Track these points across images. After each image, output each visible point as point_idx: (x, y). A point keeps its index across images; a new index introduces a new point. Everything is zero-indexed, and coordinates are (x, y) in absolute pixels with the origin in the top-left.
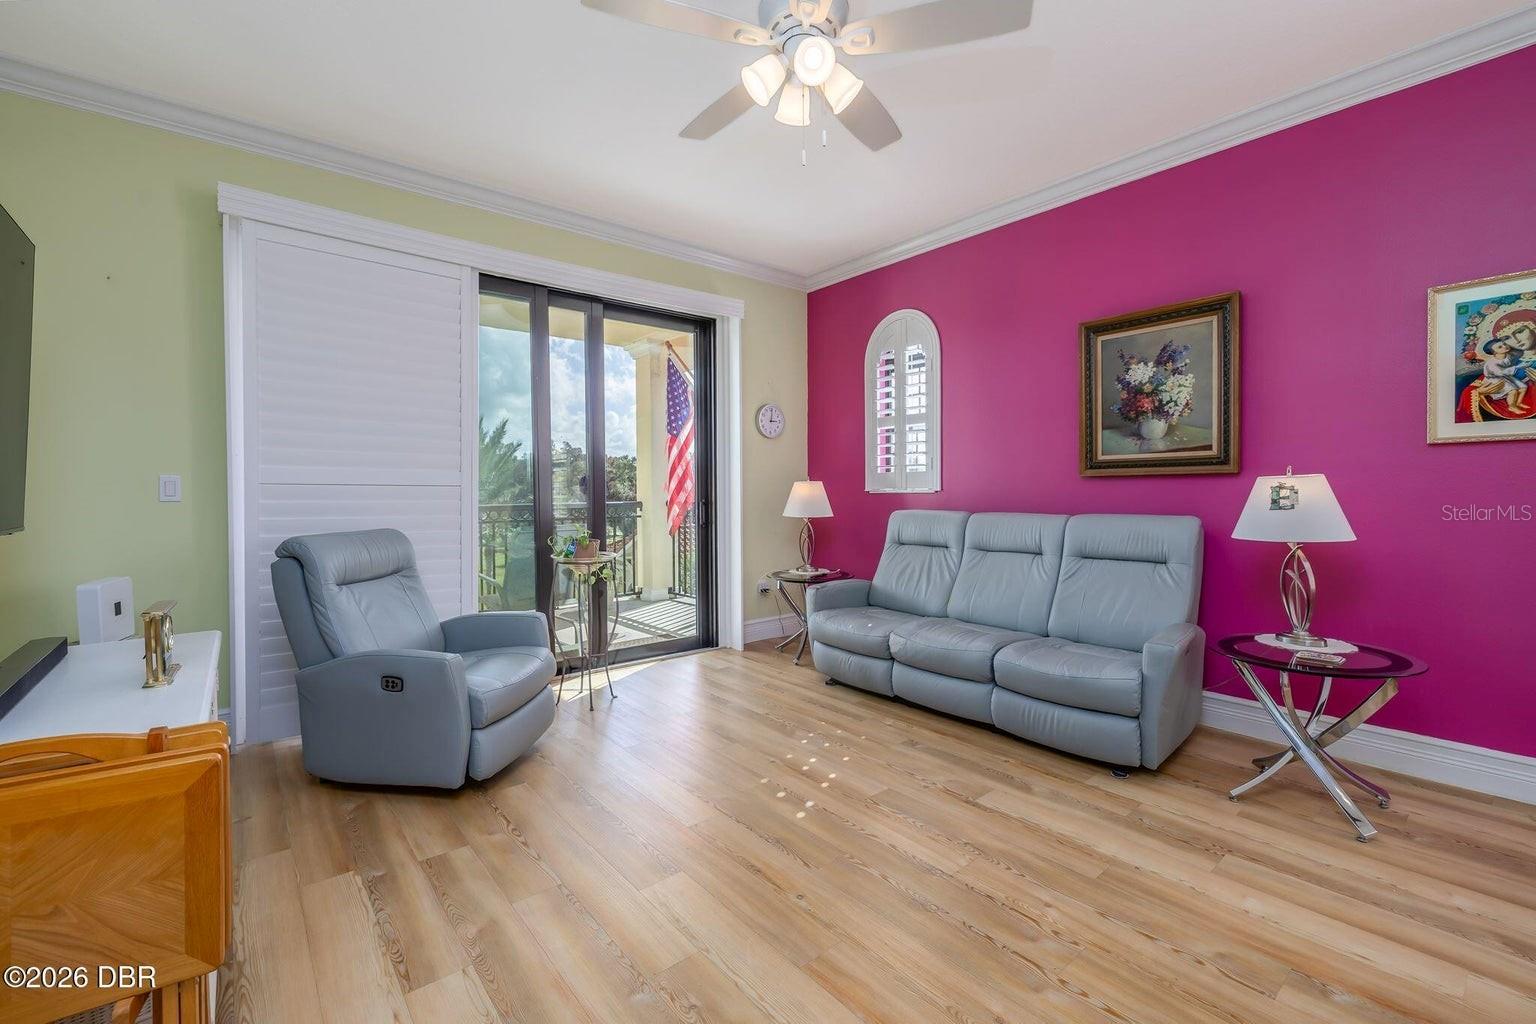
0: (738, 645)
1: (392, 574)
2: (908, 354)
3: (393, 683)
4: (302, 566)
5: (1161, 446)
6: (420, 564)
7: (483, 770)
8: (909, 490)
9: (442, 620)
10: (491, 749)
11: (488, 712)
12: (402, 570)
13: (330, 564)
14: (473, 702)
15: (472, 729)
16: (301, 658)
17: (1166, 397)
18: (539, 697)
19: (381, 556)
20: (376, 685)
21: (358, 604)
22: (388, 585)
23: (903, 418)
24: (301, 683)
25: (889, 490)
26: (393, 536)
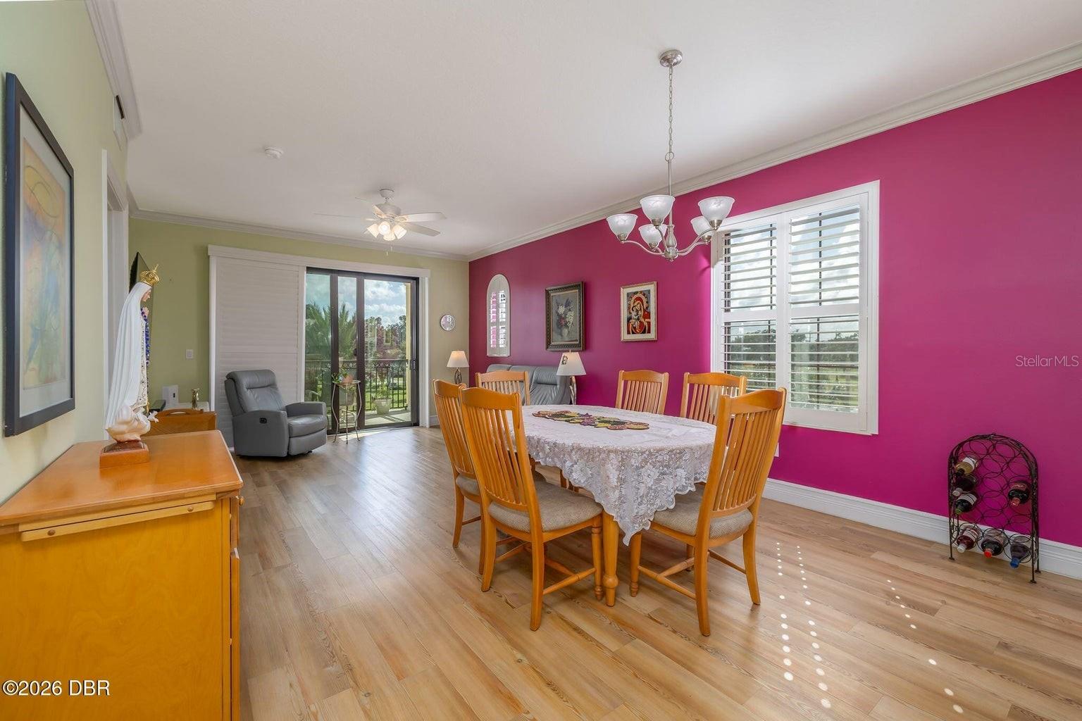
0: (428, 426)
1: (267, 386)
2: (500, 294)
3: (263, 421)
4: (234, 381)
5: (567, 340)
6: (279, 385)
7: (294, 452)
8: (501, 355)
9: (287, 405)
10: (297, 445)
11: (295, 432)
12: (272, 386)
13: (245, 381)
14: (290, 427)
15: (290, 437)
16: (234, 414)
17: (567, 320)
18: (317, 433)
19: (264, 380)
20: (259, 420)
21: (254, 396)
22: (265, 391)
23: (497, 323)
24: (233, 420)
25: (495, 355)
26: (268, 373)
